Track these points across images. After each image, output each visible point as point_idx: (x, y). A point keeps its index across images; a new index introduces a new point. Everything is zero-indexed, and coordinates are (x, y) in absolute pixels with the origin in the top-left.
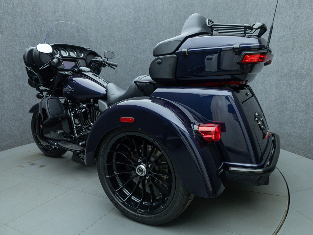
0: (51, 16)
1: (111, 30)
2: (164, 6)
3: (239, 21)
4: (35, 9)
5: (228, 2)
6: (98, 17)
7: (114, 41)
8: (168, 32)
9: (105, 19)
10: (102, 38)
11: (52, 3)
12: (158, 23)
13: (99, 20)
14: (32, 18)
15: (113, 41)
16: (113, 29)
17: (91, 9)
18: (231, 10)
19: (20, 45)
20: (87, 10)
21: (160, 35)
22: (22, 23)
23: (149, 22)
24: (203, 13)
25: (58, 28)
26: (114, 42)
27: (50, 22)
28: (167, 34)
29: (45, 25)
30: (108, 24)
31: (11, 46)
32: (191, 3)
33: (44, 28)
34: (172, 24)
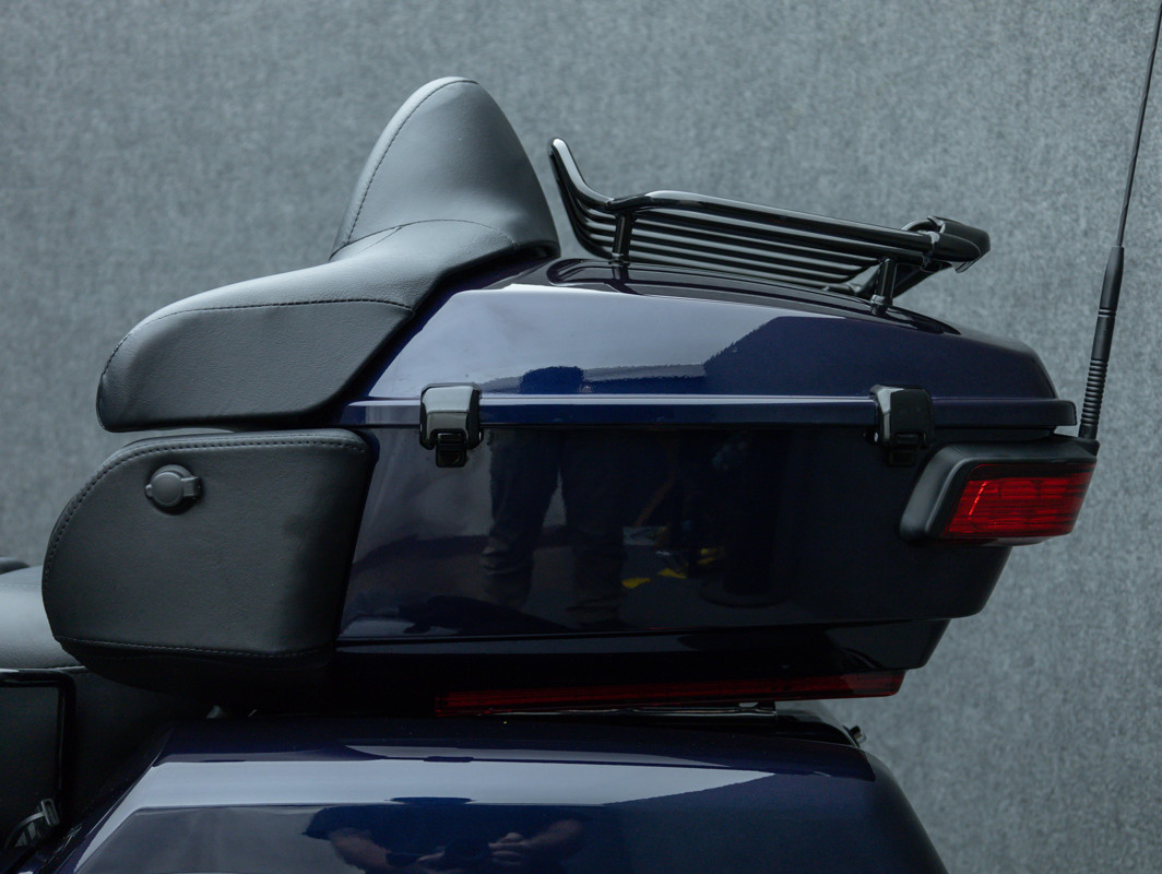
8: (623, 91)
12: (552, 15)
13: (102, 13)
15: (199, 166)
16: (202, 77)
21: (563, 115)
28: (618, 98)
34: (652, 14)
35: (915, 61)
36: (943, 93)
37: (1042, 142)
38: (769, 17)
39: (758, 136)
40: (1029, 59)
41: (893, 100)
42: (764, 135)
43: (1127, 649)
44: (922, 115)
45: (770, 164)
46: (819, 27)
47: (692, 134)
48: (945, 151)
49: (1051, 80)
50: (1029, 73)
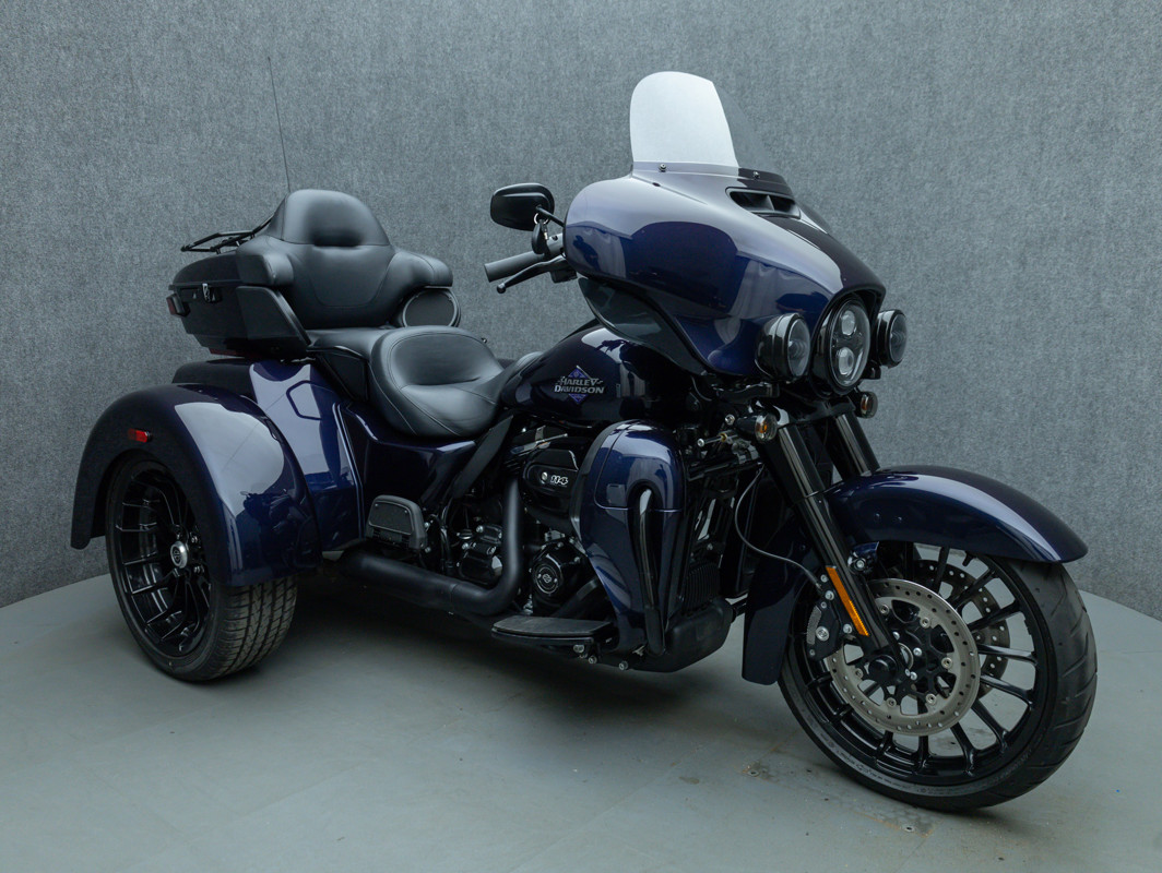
0: (369, 60)
1: (589, 117)
2: (812, 26)
3: (1133, 110)
4: (315, 36)
5: (1087, 27)
6: (543, 64)
7: (595, 160)
8: (820, 134)
9: (568, 74)
10: (552, 145)
11: (377, 12)
12: (783, 96)
13: (545, 78)
14: (300, 72)
16: (595, 113)
17: (519, 34)
18: (1099, 62)
19: (254, 171)
20: (502, 37)
22: (266, 89)
23: (743, 87)
24: (977, 62)
25: (387, 107)
26: (598, 162)
27: (364, 85)
28: (817, 138)
29: (343, 96)
30: (577, 90)
31: (222, 176)
32: (928, 20)
33: (339, 108)
34: (838, 100)
35: (981, 137)
36: (995, 152)
37: (1046, 179)
38: (903, 107)
39: (893, 162)
40: (1042, 144)
41: (968, 153)
42: (896, 162)
43: (1070, 384)
44: (983, 161)
45: (899, 175)
46: (930, 116)
47: (857, 158)
48: (994, 178)
49: (1053, 154)
50: (1042, 149)
